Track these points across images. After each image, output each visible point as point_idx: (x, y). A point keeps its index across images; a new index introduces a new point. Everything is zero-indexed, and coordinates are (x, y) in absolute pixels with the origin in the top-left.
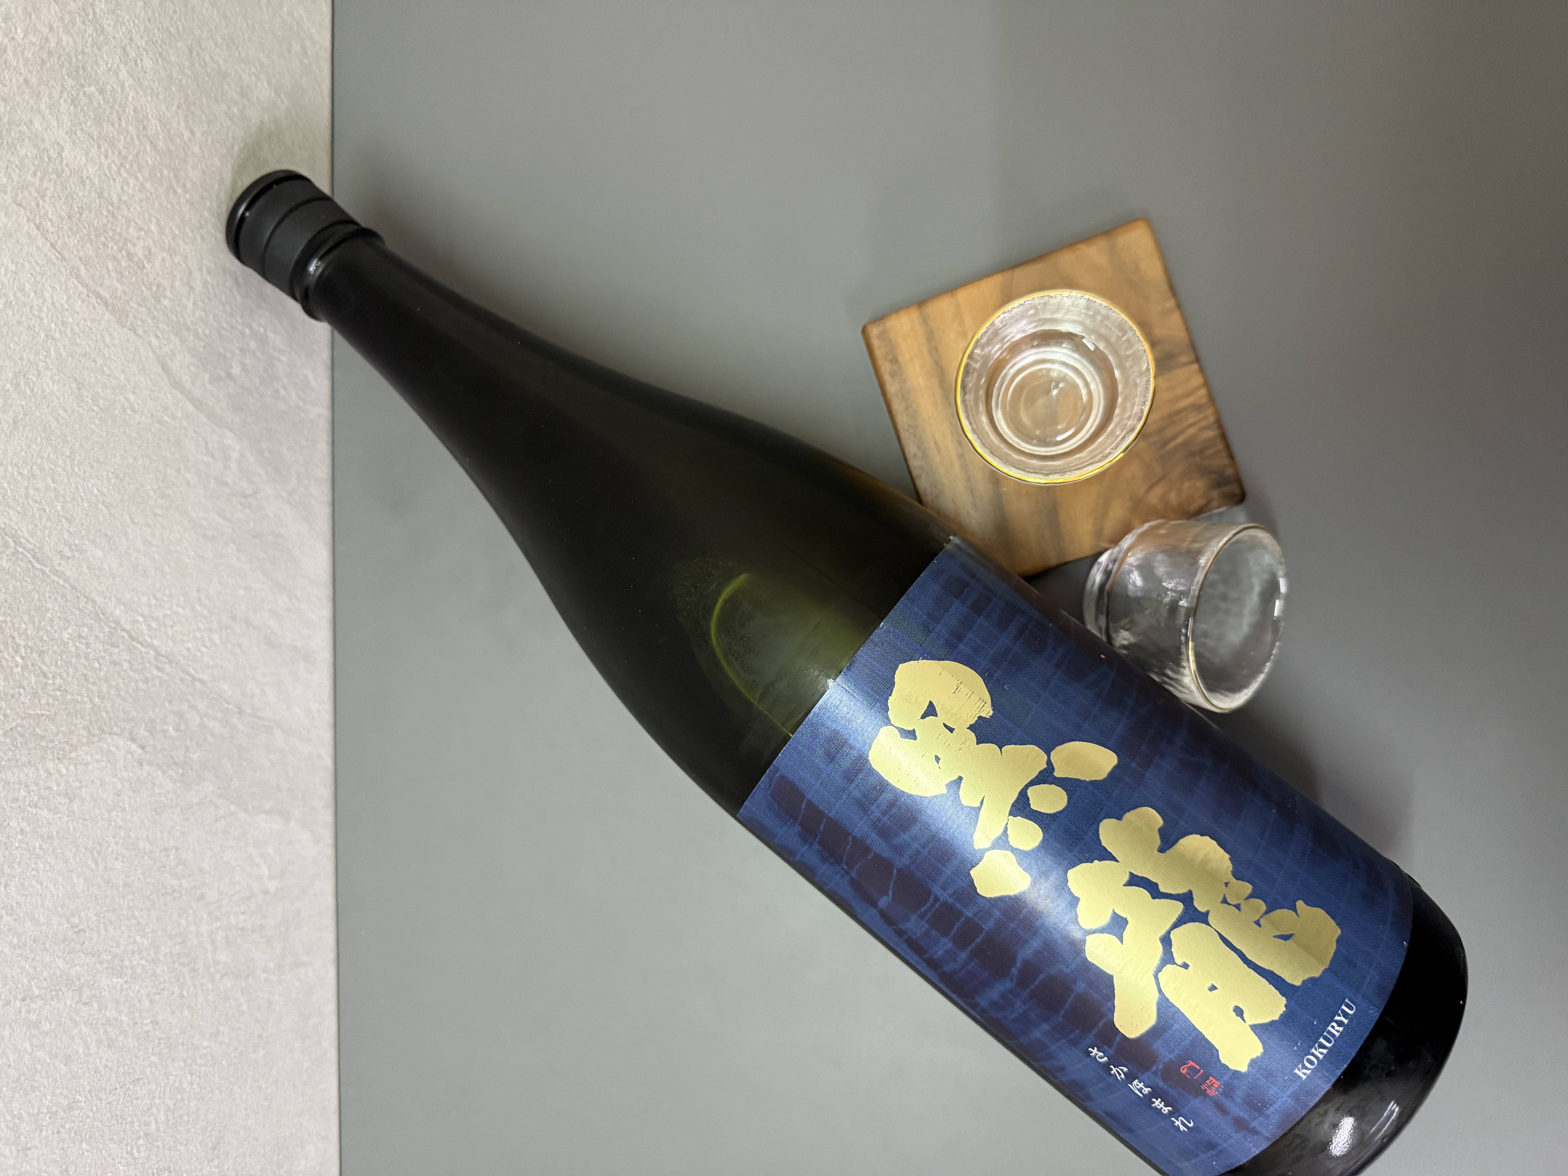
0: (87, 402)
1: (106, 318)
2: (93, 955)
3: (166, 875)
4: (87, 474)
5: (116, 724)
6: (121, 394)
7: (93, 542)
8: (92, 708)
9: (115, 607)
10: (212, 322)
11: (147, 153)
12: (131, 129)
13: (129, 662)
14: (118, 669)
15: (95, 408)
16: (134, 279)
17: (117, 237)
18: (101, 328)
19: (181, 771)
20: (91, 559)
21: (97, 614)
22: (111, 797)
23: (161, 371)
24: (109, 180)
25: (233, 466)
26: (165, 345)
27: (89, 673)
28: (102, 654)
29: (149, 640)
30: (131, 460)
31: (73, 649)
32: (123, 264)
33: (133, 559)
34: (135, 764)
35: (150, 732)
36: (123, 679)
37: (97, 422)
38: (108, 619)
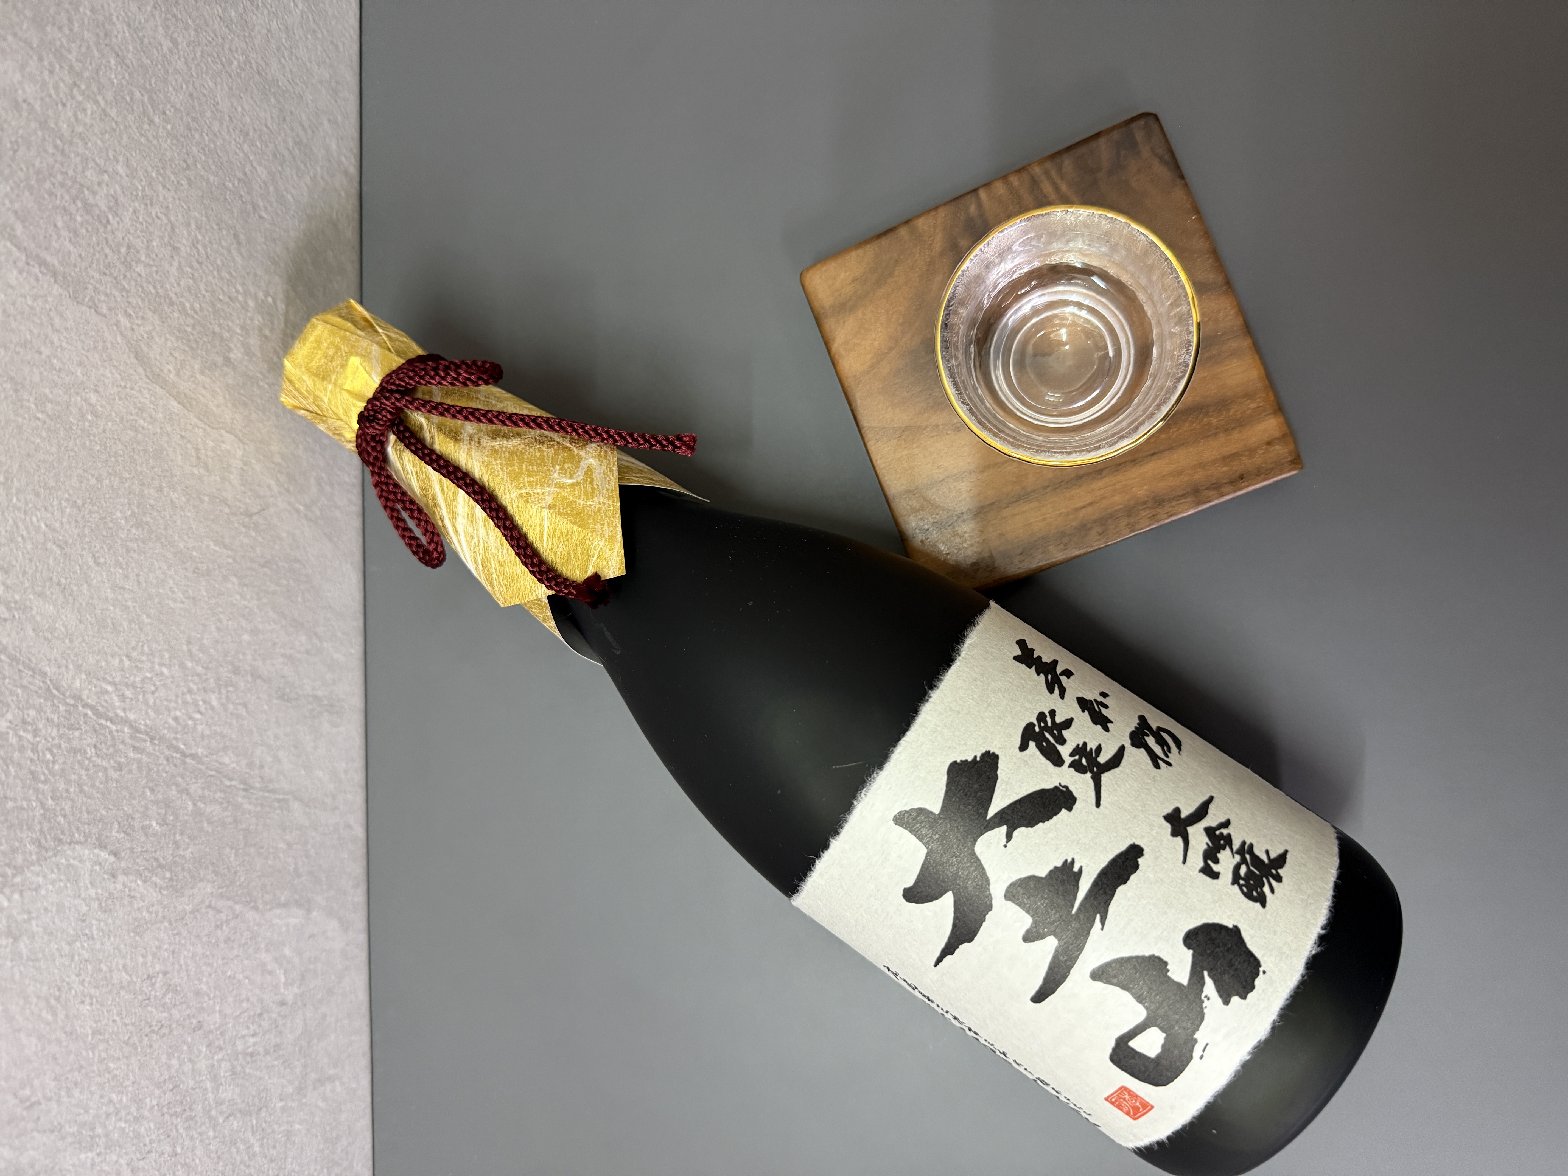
0: (29, 408)
1: (54, 292)
2: (53, 1131)
3: (149, 1008)
4: (30, 505)
5: (78, 829)
6: (77, 394)
7: (41, 595)
8: (44, 815)
9: (73, 678)
10: (204, 292)
11: (111, 68)
12: (87, 35)
13: (95, 747)
14: (79, 757)
15: (40, 415)
16: (94, 239)
17: (69, 183)
18: (47, 306)
19: (168, 875)
20: (38, 618)
21: (48, 689)
22: (73, 924)
23: (136, 361)
24: (57, 104)
25: (234, 478)
26: (138, 325)
27: (39, 769)
28: (57, 741)
29: (121, 714)
30: (93, 481)
31: (14, 741)
32: (79, 219)
33: (98, 612)
34: (106, 876)
35: (125, 832)
36: (87, 770)
37: (44, 434)
38: (64, 695)
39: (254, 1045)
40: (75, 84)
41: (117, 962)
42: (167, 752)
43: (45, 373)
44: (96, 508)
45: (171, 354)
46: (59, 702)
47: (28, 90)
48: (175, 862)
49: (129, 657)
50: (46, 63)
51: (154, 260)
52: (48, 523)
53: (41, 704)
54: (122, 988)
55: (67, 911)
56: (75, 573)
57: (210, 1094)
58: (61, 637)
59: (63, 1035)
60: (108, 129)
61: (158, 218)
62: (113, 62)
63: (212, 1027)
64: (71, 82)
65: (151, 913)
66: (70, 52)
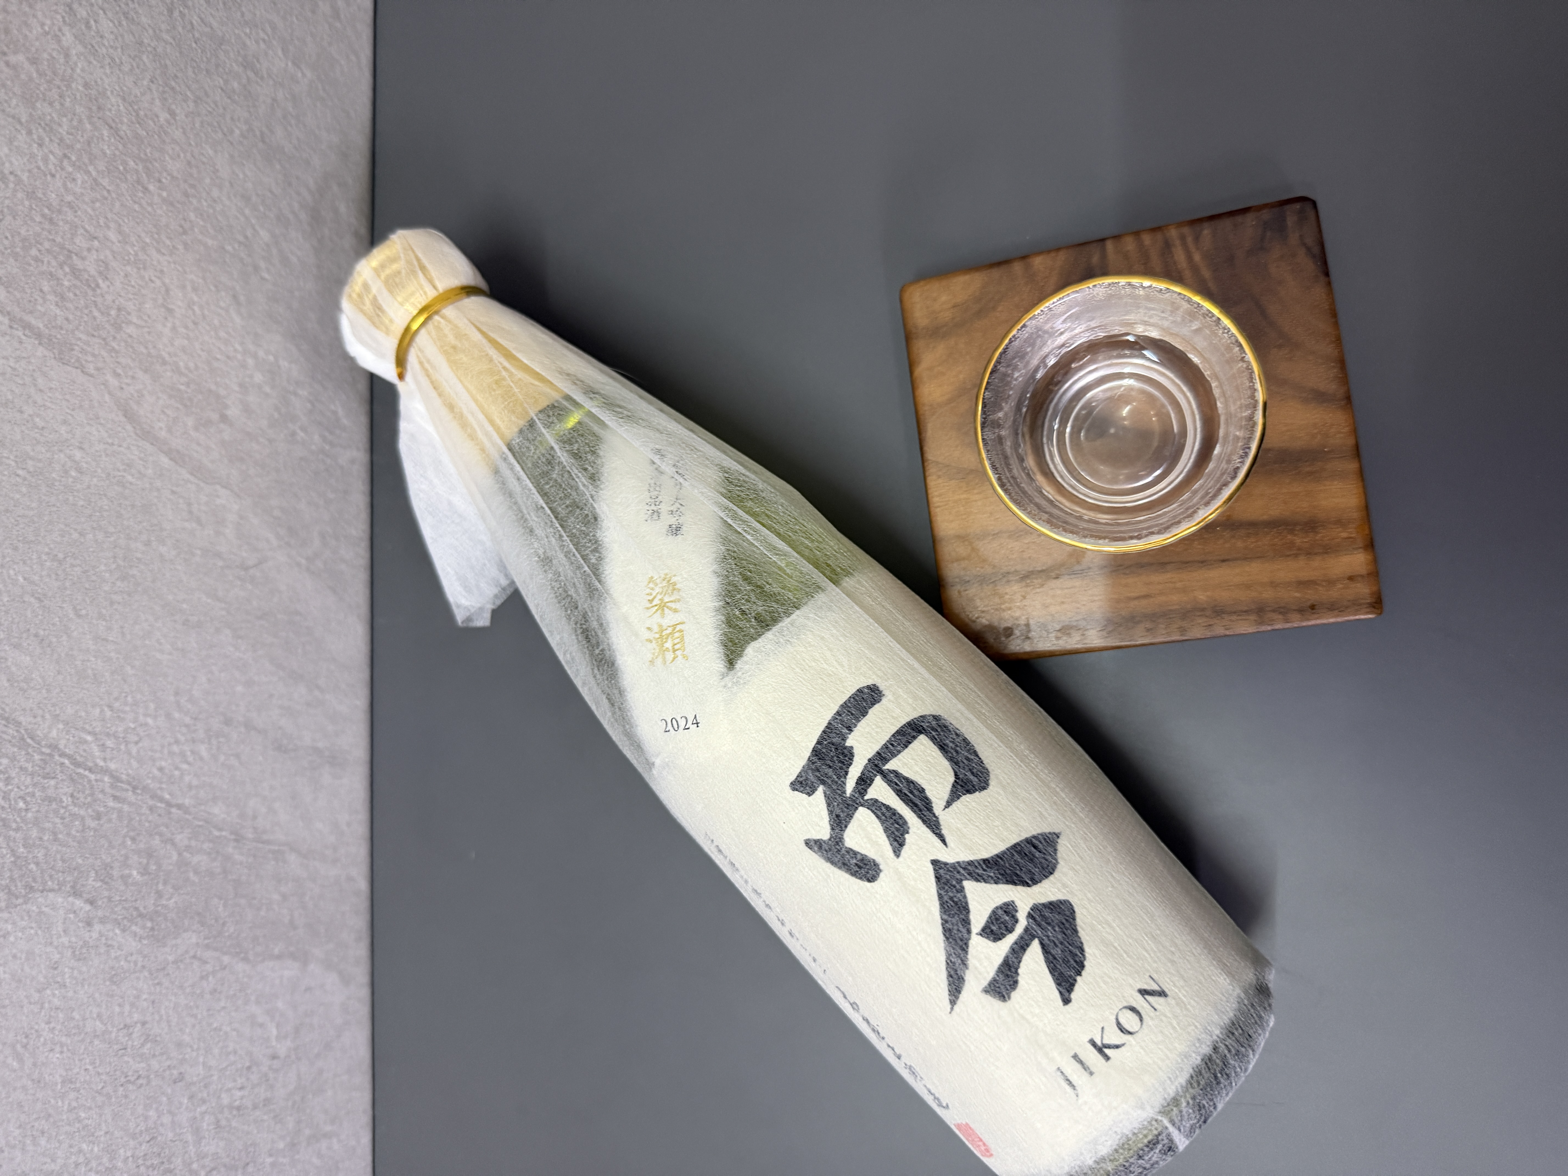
39: (242, 1098)
40: (65, 156)
41: (91, 1012)
42: (151, 802)
43: (26, 431)
44: (78, 562)
45: (163, 411)
46: (34, 752)
47: (16, 163)
48: (156, 912)
49: (110, 707)
50: (35, 137)
51: (146, 321)
52: (26, 576)
53: (14, 752)
54: (96, 1036)
55: (38, 958)
56: (54, 624)
57: (191, 1147)
58: (39, 687)
59: (30, 1083)
60: (99, 197)
61: (152, 281)
62: (105, 133)
63: (195, 1079)
64: (61, 154)
65: (129, 962)
66: (60, 125)
